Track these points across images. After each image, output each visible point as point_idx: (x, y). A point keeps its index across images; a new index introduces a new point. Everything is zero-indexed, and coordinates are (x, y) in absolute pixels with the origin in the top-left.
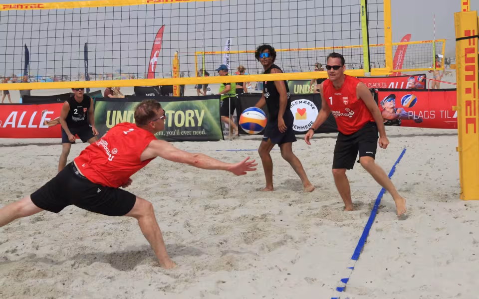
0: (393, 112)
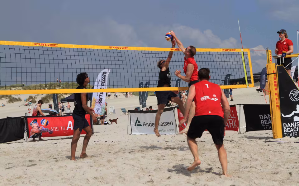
0: (38, 129)
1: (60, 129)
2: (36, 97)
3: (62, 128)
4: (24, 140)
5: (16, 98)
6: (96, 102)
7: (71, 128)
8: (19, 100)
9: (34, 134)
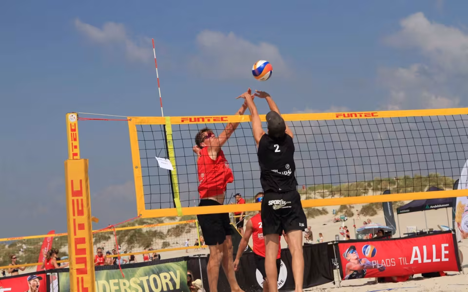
1: (398, 261)
2: (352, 206)
3: (402, 259)
4: (334, 283)
5: (318, 210)
6: (465, 210)
7: (417, 261)
8: (323, 212)
9: (352, 272)
